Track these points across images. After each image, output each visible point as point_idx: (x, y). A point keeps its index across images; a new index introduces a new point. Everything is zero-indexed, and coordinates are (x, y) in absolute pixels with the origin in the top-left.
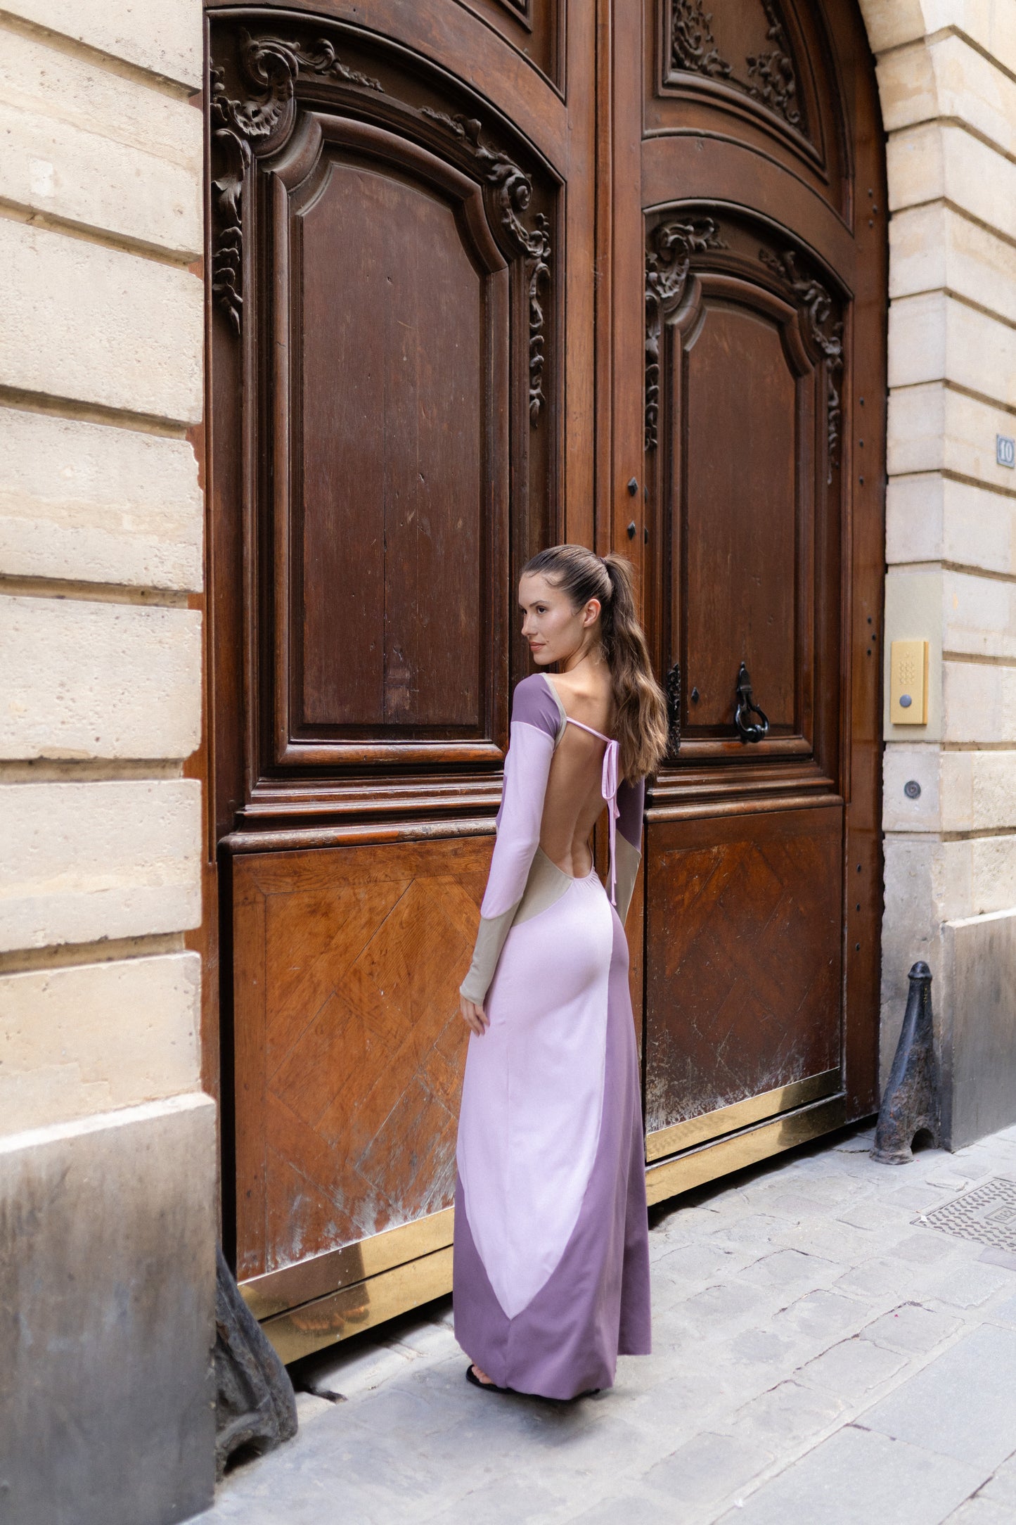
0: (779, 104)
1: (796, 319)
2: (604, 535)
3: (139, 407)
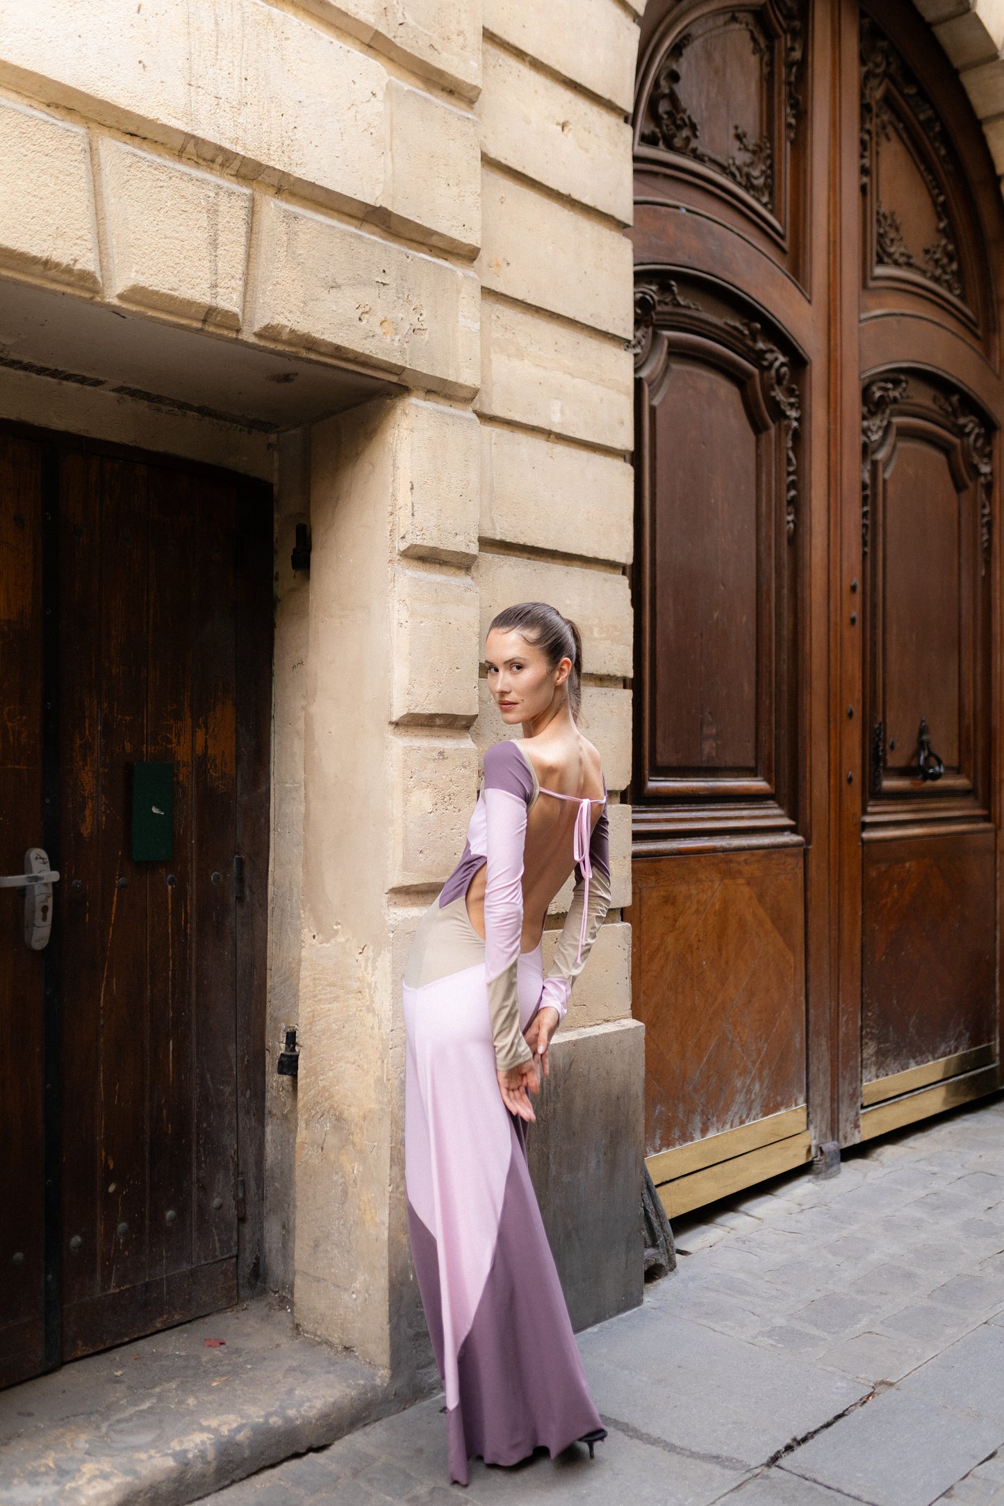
0: (947, 281)
1: (959, 448)
2: (836, 624)
3: (602, 556)
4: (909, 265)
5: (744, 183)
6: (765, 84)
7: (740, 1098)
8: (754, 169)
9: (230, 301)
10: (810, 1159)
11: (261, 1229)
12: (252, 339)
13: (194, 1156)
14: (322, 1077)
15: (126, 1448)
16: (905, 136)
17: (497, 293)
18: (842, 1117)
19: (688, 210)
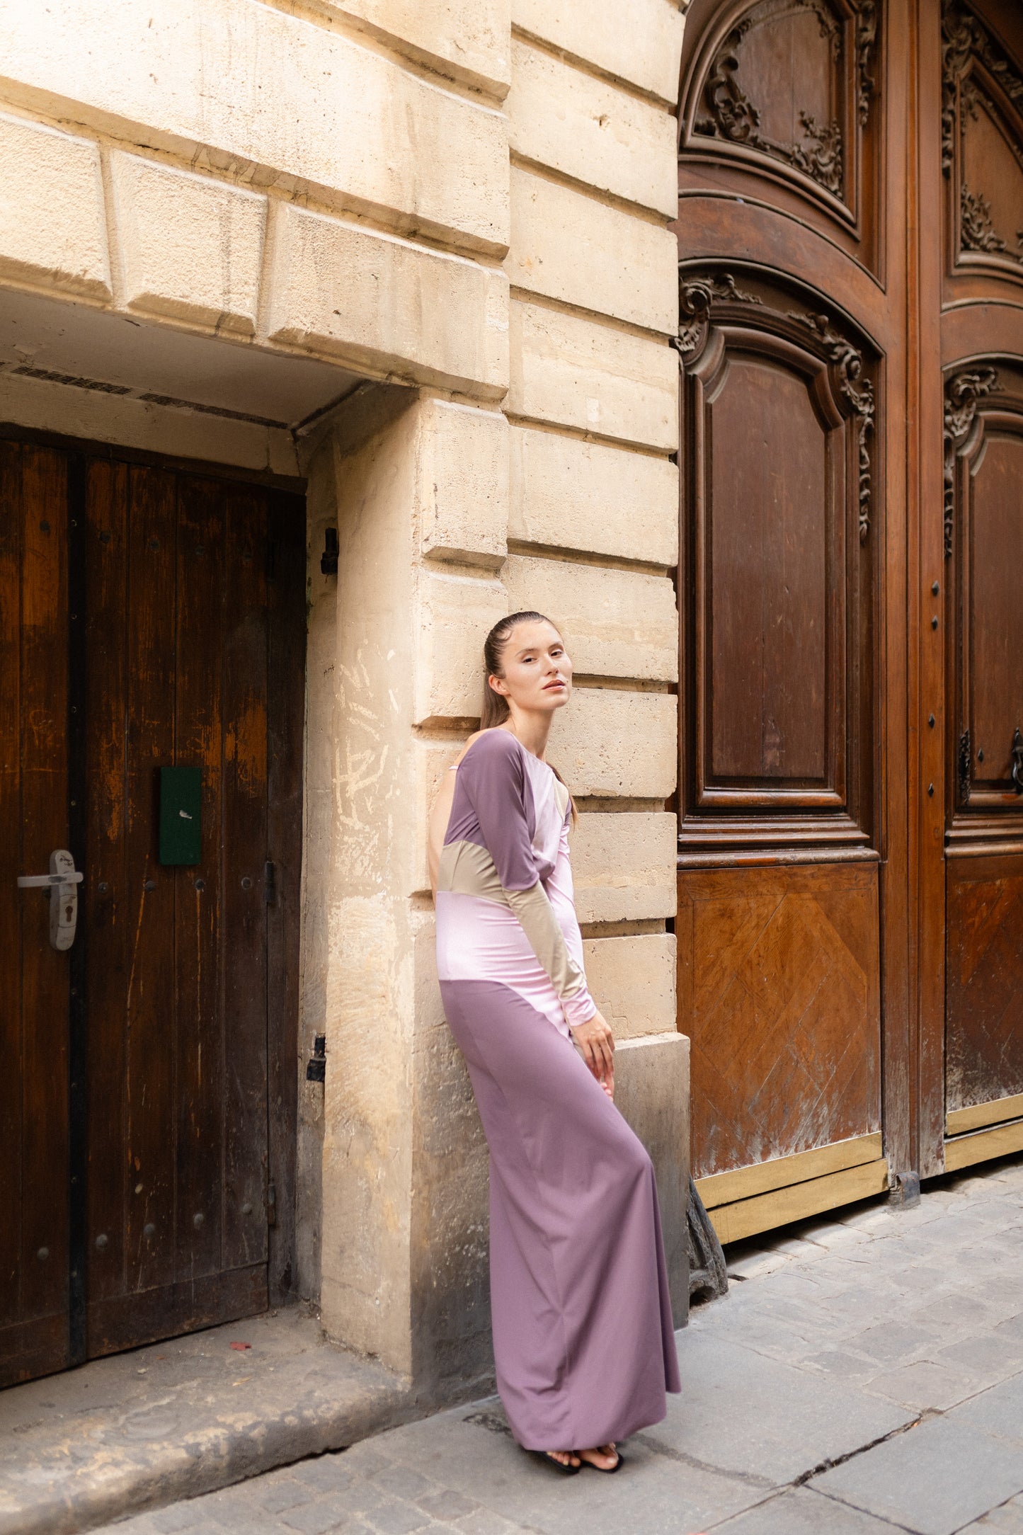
2: (915, 628)
3: (644, 557)
4: (999, 251)
5: (810, 171)
6: (834, 66)
7: (806, 1121)
8: (822, 157)
9: (243, 306)
10: (887, 1188)
11: (293, 1236)
12: (267, 344)
13: (223, 1160)
14: (347, 1083)
15: (139, 1440)
16: (994, 115)
17: (528, 291)
18: (923, 1147)
19: (746, 201)
